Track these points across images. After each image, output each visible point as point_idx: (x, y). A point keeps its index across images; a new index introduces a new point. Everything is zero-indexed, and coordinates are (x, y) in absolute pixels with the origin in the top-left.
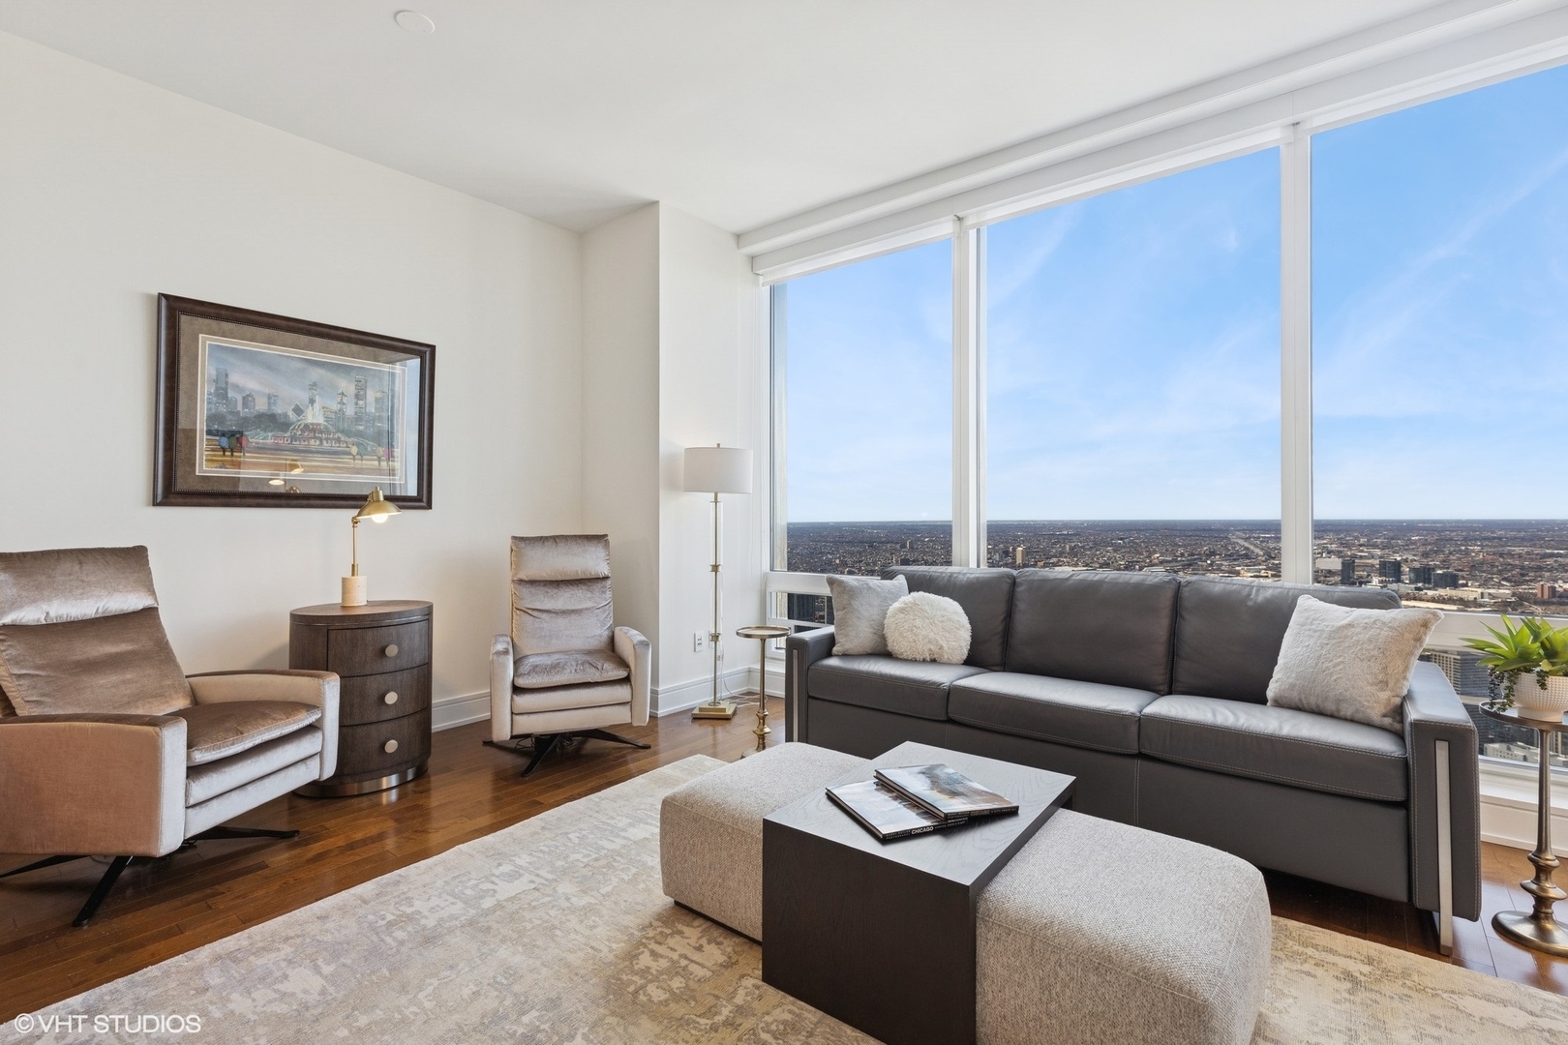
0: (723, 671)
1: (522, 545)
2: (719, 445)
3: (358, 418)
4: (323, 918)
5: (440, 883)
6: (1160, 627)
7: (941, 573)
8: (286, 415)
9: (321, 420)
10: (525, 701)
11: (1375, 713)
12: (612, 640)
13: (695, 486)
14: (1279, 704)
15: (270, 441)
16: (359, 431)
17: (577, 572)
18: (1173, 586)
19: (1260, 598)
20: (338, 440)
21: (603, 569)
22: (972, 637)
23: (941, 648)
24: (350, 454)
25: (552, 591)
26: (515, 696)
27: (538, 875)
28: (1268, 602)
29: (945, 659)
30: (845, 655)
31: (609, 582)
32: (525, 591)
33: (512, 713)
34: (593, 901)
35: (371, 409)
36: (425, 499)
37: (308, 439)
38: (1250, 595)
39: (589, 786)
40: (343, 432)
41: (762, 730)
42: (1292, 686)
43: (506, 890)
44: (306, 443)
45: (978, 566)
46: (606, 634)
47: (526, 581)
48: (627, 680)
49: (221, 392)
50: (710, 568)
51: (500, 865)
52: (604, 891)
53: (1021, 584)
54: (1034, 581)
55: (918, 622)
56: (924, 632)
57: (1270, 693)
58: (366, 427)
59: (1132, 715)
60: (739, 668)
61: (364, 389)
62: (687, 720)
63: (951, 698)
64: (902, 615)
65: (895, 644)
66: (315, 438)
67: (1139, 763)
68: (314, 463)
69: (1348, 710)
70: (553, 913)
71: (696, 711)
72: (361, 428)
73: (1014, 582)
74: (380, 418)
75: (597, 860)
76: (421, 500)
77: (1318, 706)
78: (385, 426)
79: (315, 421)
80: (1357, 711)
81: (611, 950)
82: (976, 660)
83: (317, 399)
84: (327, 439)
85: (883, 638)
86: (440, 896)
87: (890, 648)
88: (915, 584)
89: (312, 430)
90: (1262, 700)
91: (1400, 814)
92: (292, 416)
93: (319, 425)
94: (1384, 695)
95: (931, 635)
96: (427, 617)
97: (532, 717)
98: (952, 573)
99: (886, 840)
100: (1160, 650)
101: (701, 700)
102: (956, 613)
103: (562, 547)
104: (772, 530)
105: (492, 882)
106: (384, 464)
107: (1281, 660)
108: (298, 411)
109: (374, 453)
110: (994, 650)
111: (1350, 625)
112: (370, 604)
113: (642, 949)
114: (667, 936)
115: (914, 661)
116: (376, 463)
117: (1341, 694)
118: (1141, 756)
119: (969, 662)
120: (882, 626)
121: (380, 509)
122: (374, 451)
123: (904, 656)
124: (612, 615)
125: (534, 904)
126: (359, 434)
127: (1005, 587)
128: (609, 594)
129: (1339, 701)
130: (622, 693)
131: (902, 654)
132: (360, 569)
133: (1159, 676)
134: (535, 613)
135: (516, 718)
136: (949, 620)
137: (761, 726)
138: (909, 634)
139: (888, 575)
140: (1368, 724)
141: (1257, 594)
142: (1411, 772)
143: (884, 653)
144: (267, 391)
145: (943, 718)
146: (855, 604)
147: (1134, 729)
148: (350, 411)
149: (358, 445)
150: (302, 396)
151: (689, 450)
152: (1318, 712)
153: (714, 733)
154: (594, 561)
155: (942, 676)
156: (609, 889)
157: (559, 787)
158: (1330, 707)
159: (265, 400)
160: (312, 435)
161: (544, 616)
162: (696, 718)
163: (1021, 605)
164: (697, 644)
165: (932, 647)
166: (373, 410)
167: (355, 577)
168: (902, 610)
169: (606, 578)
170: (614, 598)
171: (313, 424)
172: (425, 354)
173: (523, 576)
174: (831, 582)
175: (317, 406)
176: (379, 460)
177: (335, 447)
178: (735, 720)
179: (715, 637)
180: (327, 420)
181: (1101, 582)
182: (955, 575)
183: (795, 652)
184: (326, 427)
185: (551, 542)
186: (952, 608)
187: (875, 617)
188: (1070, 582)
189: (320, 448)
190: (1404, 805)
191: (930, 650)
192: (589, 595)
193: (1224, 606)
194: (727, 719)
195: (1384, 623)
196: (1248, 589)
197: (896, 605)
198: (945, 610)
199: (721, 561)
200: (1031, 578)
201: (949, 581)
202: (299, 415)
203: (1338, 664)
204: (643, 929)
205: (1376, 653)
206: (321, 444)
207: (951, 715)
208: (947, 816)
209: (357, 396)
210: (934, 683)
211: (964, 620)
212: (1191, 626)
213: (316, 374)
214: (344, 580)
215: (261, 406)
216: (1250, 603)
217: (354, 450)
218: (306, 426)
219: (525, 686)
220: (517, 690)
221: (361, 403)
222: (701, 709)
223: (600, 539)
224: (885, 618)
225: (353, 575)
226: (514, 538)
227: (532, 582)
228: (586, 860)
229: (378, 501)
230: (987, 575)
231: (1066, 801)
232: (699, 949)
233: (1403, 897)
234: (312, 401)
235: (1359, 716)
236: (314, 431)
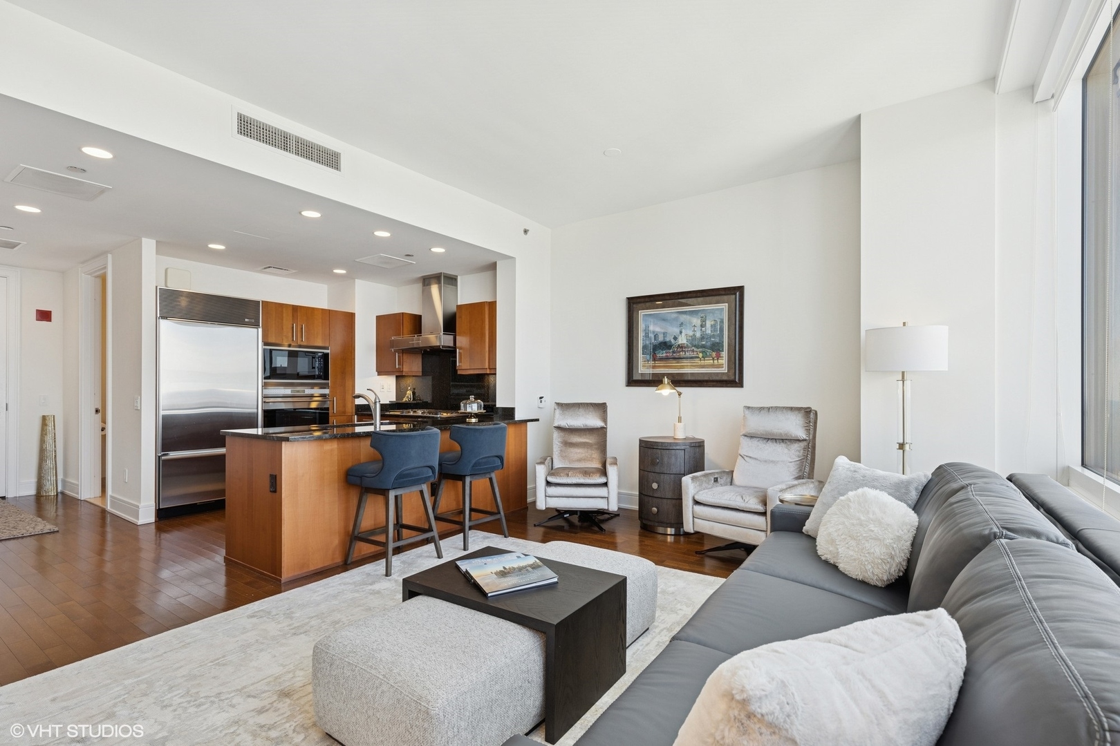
3: (702, 338)
8: (670, 341)
9: (685, 342)
15: (664, 355)
16: (703, 345)
17: (783, 433)
20: (693, 351)
21: (802, 434)
24: (698, 357)
26: (694, 506)
35: (709, 332)
36: (738, 381)
37: (680, 352)
40: (695, 346)
44: (679, 354)
49: (647, 336)
58: (707, 342)
61: (705, 321)
66: (682, 351)
72: (704, 343)
74: (713, 336)
76: (736, 382)
78: (717, 340)
83: (683, 331)
84: (688, 351)
89: (681, 347)
92: (673, 341)
93: (684, 344)
106: (716, 361)
108: (675, 338)
109: (711, 356)
116: (712, 361)
122: (711, 355)
126: (703, 346)
134: (746, 458)
135: (695, 520)
144: (663, 331)
148: (698, 335)
149: (702, 352)
150: (676, 330)
159: (662, 335)
160: (681, 349)
166: (710, 332)
167: (679, 423)
171: (682, 344)
172: (739, 292)
175: (683, 334)
176: (713, 359)
177: (691, 354)
180: (688, 341)
184: (687, 345)
189: (685, 356)
202: (676, 341)
206: (686, 353)
209: (702, 326)
213: (683, 318)
214: (674, 425)
215: (661, 339)
217: (701, 355)
218: (679, 345)
221: (703, 329)
234: (681, 332)
236: (682, 347)
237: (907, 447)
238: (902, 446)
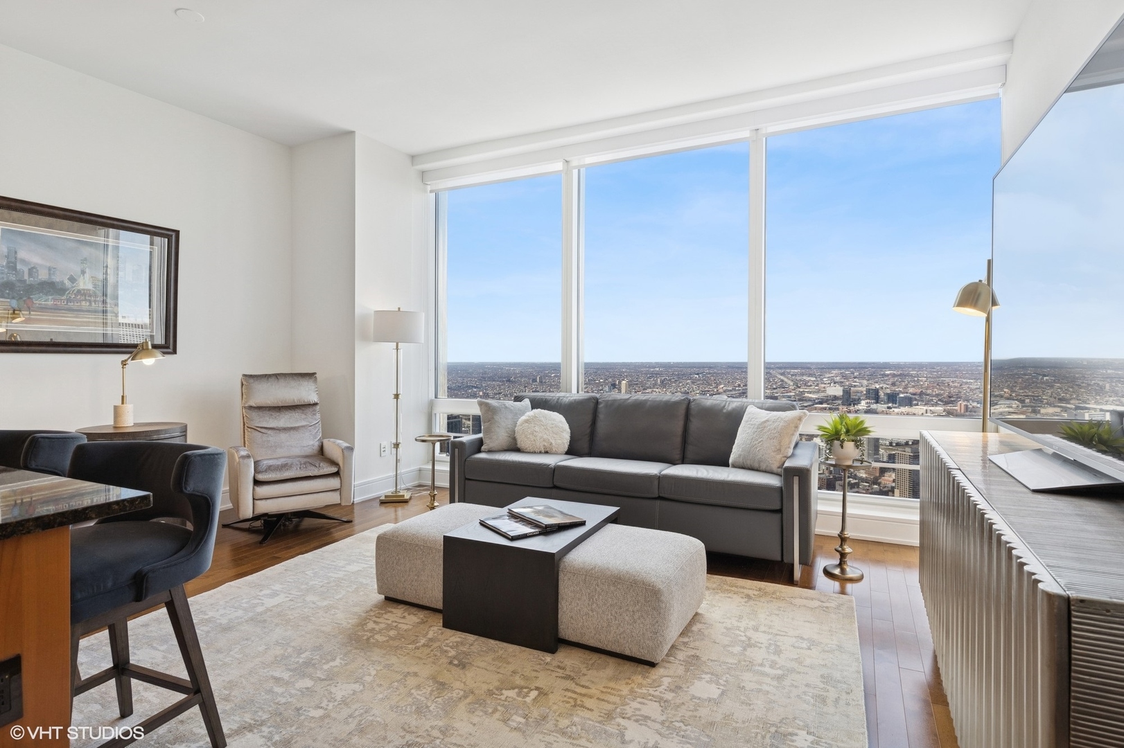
0: (402, 470)
1: (251, 380)
2: (399, 308)
4: (146, 625)
5: (222, 603)
6: (678, 426)
7: (553, 397)
8: (63, 283)
9: (90, 286)
10: (263, 491)
11: (775, 467)
12: (321, 449)
13: (381, 337)
14: (734, 466)
15: (50, 303)
17: (294, 400)
18: (686, 402)
19: (730, 408)
20: (104, 302)
21: (313, 398)
22: (571, 437)
23: (551, 444)
25: (275, 414)
26: (256, 487)
27: (290, 594)
28: (734, 410)
29: (553, 452)
30: (490, 451)
31: (318, 407)
32: (254, 414)
33: (254, 499)
34: (331, 603)
35: (129, 278)
36: (171, 347)
37: (81, 301)
38: (724, 406)
39: (312, 546)
41: (433, 504)
42: (740, 455)
43: (270, 603)
44: (79, 304)
45: (578, 392)
46: (316, 444)
47: (254, 407)
48: (337, 474)
49: (12, 265)
50: (393, 396)
51: (261, 590)
52: (337, 597)
53: (601, 403)
54: (608, 401)
55: (537, 429)
56: (540, 435)
57: (731, 461)
59: (656, 475)
60: (412, 468)
61: (124, 263)
62: (377, 503)
63: (556, 472)
64: (527, 424)
65: (521, 443)
66: (85, 300)
67: (658, 502)
68: (85, 320)
69: (763, 467)
70: (306, 610)
71: (383, 498)
73: (596, 402)
75: (328, 583)
76: (168, 348)
77: (751, 466)
79: (86, 288)
80: (767, 466)
81: (348, 623)
82: (572, 451)
83: (87, 270)
84: (95, 301)
85: (515, 439)
86: (225, 608)
87: (519, 446)
88: (536, 404)
89: (83, 294)
90: (727, 465)
91: (778, 516)
92: (68, 283)
93: (89, 290)
94: (779, 457)
95: (545, 436)
96: (184, 433)
97: (268, 501)
98: (559, 397)
99: (513, 539)
100: (678, 440)
101: (387, 490)
102: (561, 422)
103: (282, 381)
104: (436, 369)
105: (260, 599)
107: (736, 441)
108: (72, 279)
110: (584, 444)
111: (767, 421)
112: (136, 425)
113: (368, 621)
114: (382, 614)
115: (534, 453)
117: (760, 458)
118: (660, 498)
119: (567, 453)
120: (514, 432)
121: (149, 355)
123: (528, 450)
124: (320, 430)
125: (292, 607)
127: (592, 405)
128: (318, 416)
129: (759, 462)
130: (334, 483)
131: (526, 449)
132: (127, 399)
133: (677, 454)
134: (263, 430)
135: (257, 502)
136: (556, 426)
137: (432, 502)
138: (531, 436)
139: (518, 399)
140: (771, 473)
141: (728, 406)
142: (782, 493)
143: (516, 449)
144: (48, 264)
145: (551, 486)
146: (497, 418)
147: (656, 483)
150: (74, 268)
151: (376, 312)
152: (751, 469)
153: (396, 511)
154: (306, 392)
155: (550, 461)
156: (341, 596)
157: (290, 548)
158: (756, 465)
159: (46, 271)
160: (83, 298)
161: (270, 432)
162: (383, 503)
163: (601, 416)
164: (381, 451)
165: (546, 444)
167: (125, 405)
168: (526, 421)
169: (316, 404)
170: (323, 419)
171: (84, 290)
172: (172, 237)
173: (252, 403)
174: (481, 404)
175: (87, 276)
177: (101, 307)
178: (411, 502)
179: (397, 445)
180: (95, 286)
181: (646, 401)
182: (561, 398)
183: (456, 450)
184: (95, 292)
185: (274, 378)
186: (559, 419)
187: (509, 426)
188: (629, 401)
189: (89, 308)
190: (780, 511)
191: (544, 446)
192: (303, 416)
193: (711, 413)
194: (406, 502)
195: (782, 419)
196: (724, 403)
197: (523, 418)
198: (554, 420)
199: (400, 392)
200: (607, 399)
201: (557, 402)
202: (73, 283)
203: (760, 442)
204: (367, 612)
205: (776, 435)
206: (90, 305)
207: (555, 483)
208: (547, 526)
209: (118, 268)
210: (545, 465)
211: (566, 426)
212: (695, 424)
213: (86, 251)
214: (116, 408)
215: (43, 276)
216: (725, 411)
218: (79, 291)
219: (263, 480)
220: (257, 483)
221: (122, 273)
222: (386, 496)
223: (310, 376)
224: (515, 426)
225: (123, 403)
226: (244, 375)
227: (260, 408)
228: (321, 584)
229: (148, 349)
230: (581, 398)
231: (613, 519)
232: (404, 617)
233: (779, 559)
234: (83, 272)
235: (768, 469)
236: (85, 295)
237: (400, 396)
238: (397, 396)
